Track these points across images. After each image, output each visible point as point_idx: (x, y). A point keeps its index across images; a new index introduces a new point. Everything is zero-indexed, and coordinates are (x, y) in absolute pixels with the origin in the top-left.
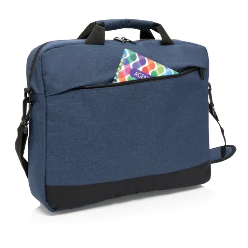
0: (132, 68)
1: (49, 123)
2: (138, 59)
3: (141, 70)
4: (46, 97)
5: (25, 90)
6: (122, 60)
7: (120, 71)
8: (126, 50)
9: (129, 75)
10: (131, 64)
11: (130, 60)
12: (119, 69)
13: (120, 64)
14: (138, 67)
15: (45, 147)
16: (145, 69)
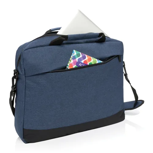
0: (77, 61)
1: (27, 92)
2: (81, 56)
3: (83, 62)
4: (25, 77)
5: (14, 71)
6: (72, 57)
7: (70, 63)
8: (74, 51)
9: (76, 65)
10: (77, 59)
11: (76, 56)
12: (69, 62)
13: (71, 59)
14: (81, 61)
15: (24, 105)
16: (85, 61)
